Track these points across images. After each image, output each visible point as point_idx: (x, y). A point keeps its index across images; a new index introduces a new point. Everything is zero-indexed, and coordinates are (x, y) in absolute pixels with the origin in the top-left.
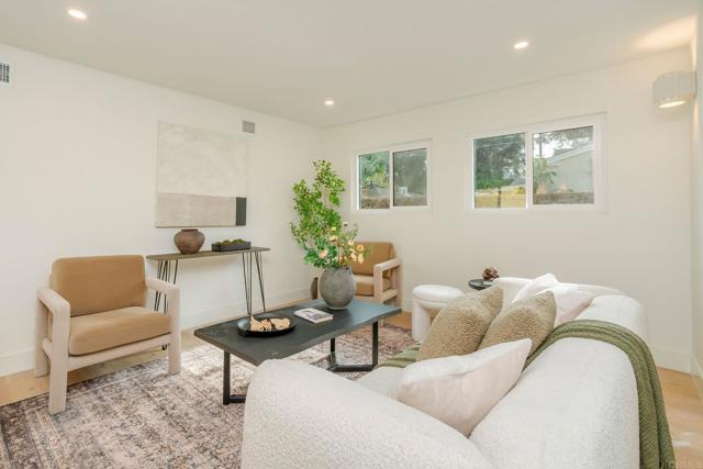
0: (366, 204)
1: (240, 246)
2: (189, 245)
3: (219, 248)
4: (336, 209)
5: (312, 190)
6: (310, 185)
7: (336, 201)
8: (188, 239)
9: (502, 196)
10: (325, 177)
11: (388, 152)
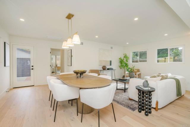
0: (133, 62)
1: (112, 69)
2: (104, 68)
3: (108, 69)
4: (127, 63)
5: (123, 59)
6: (122, 58)
7: (127, 61)
8: (104, 67)
9: (166, 60)
10: (125, 56)
11: (138, 52)
